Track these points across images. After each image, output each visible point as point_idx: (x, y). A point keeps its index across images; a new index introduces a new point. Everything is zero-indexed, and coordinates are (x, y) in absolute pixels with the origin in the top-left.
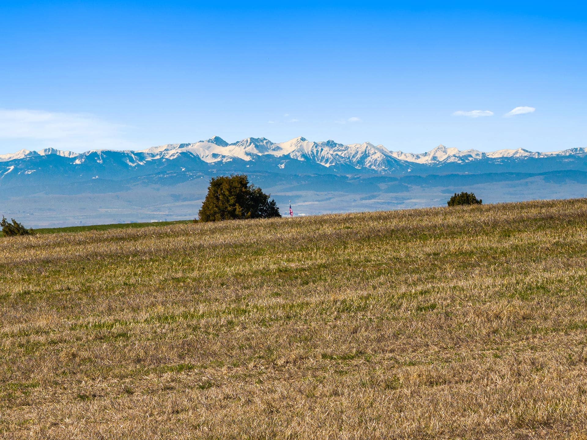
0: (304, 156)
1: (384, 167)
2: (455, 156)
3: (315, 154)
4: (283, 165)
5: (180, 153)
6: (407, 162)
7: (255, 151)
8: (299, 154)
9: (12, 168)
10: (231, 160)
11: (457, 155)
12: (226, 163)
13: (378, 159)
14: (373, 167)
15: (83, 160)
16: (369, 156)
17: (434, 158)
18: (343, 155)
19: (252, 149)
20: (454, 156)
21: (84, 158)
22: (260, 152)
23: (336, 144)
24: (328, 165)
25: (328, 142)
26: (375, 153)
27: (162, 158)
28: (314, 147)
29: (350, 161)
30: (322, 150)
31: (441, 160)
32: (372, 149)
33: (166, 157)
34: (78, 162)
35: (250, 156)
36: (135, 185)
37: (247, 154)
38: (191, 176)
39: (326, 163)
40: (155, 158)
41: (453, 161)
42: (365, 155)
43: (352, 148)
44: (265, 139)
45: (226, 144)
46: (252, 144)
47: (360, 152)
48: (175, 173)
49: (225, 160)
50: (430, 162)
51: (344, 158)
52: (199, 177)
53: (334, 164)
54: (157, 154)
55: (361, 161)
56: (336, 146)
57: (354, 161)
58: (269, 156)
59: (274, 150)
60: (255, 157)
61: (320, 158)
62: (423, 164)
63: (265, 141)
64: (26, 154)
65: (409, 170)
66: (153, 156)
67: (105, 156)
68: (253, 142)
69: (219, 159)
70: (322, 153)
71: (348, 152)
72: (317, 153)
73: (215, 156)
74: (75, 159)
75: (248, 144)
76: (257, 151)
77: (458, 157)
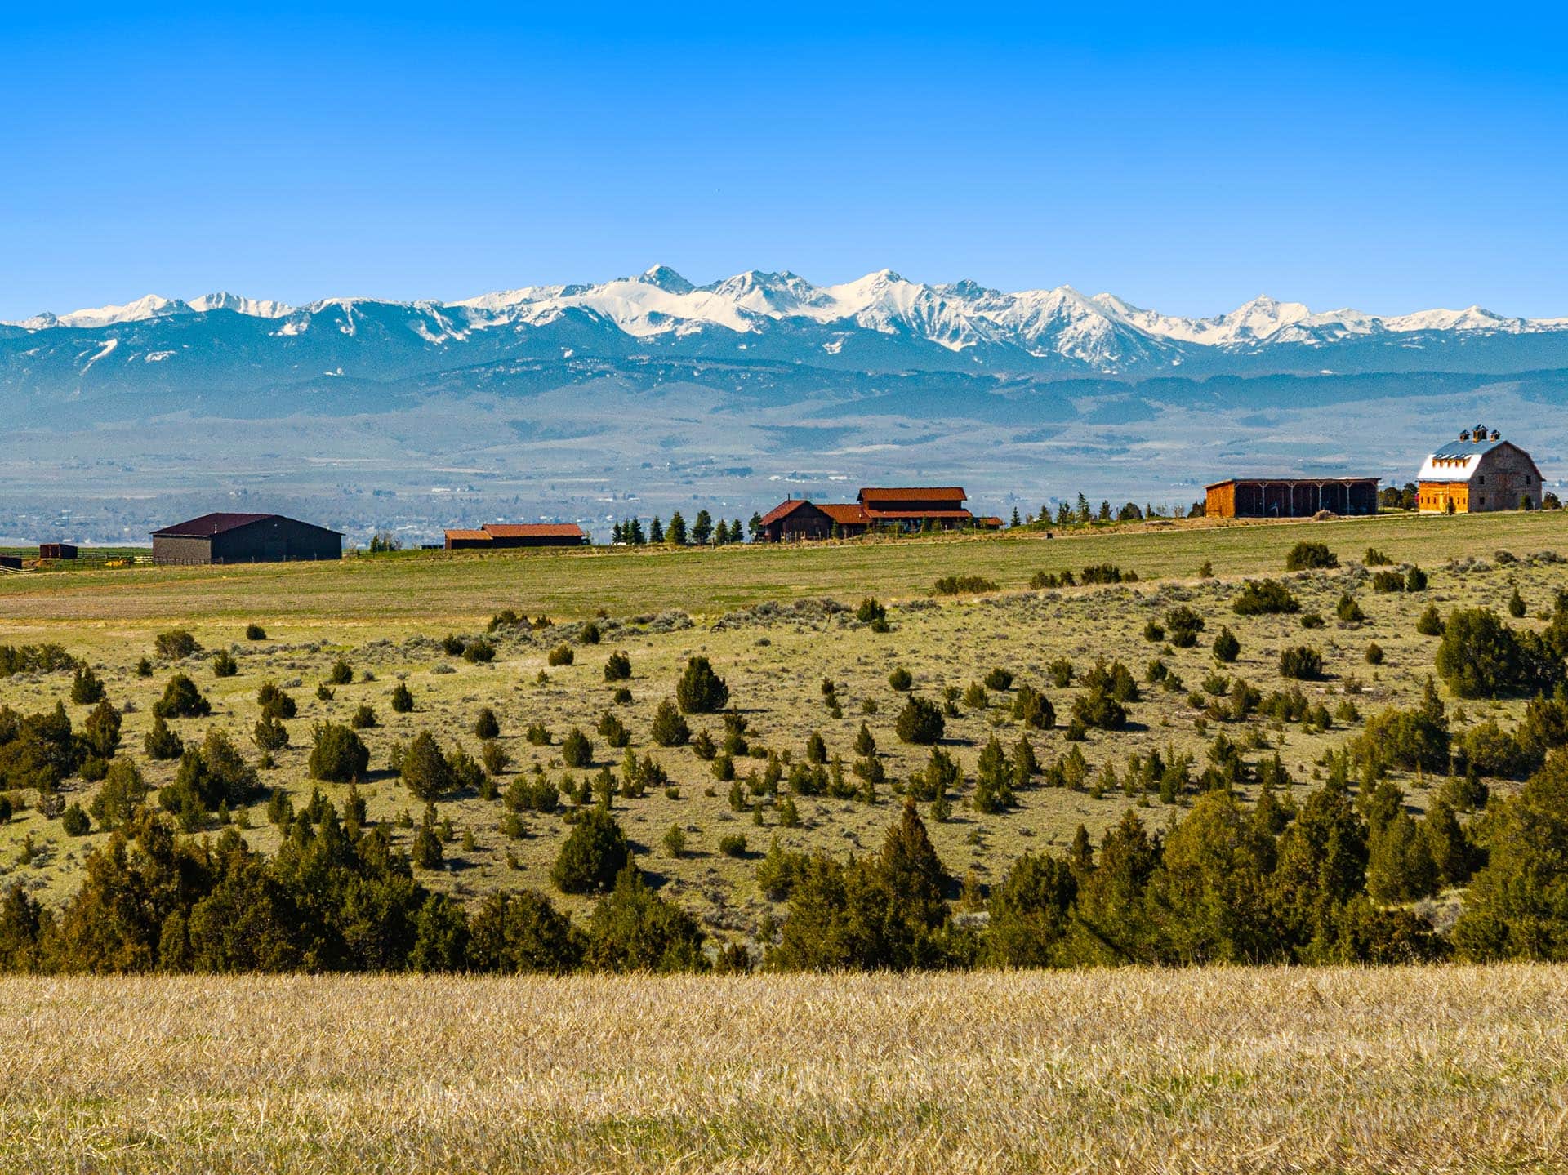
0: (893, 320)
1: (1107, 354)
2: (1300, 327)
3: (925, 316)
4: (838, 344)
5: (563, 311)
6: (1168, 340)
7: (766, 308)
8: (880, 316)
9: (112, 344)
10: (699, 330)
11: (1305, 324)
12: (684, 337)
13: (1093, 332)
14: (1079, 354)
15: (304, 326)
16: (1069, 324)
17: (1244, 331)
18: (999, 321)
19: (756, 301)
20: (1297, 325)
21: (307, 321)
22: (777, 309)
23: (981, 292)
24: (957, 346)
25: (963, 284)
26: (1086, 315)
27: (516, 323)
28: (923, 297)
29: (1017, 336)
30: (943, 305)
31: (1263, 335)
32: (1078, 304)
33: (525, 320)
34: (289, 330)
35: (752, 319)
36: (429, 395)
37: (743, 314)
38: (579, 372)
39: (952, 342)
40: (496, 323)
41: (1293, 339)
42: (1059, 323)
43: (1024, 302)
44: (790, 276)
45: (689, 288)
46: (757, 287)
47: (1044, 314)
48: (537, 363)
49: (682, 331)
50: (1233, 340)
51: (1002, 327)
52: (602, 374)
53: (973, 344)
54: (502, 312)
55: (1047, 339)
56: (981, 295)
57: (1028, 337)
58: (799, 321)
59: (815, 304)
60: (761, 322)
61: (938, 327)
62: (1214, 346)
63: (791, 282)
64: (156, 308)
65: (1175, 363)
66: (491, 316)
67: (362, 315)
68: (759, 283)
69: (666, 327)
70: (943, 314)
71: (1012, 314)
72: (930, 315)
73: (655, 318)
74: (282, 321)
75: (746, 288)
76: (771, 307)
77: (1306, 329)
